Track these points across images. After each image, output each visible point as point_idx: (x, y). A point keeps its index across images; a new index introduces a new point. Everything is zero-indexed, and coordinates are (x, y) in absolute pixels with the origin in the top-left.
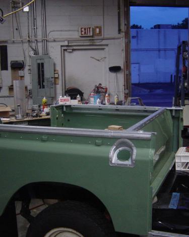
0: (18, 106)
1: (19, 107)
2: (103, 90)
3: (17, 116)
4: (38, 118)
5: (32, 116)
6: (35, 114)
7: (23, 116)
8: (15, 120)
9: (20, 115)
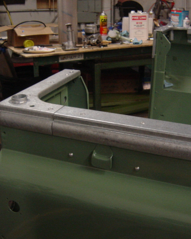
0: (68, 26)
1: (69, 29)
2: (168, 4)
3: (66, 44)
4: (102, 48)
5: (89, 44)
6: (94, 41)
7: (75, 44)
8: (63, 52)
9: (71, 43)
